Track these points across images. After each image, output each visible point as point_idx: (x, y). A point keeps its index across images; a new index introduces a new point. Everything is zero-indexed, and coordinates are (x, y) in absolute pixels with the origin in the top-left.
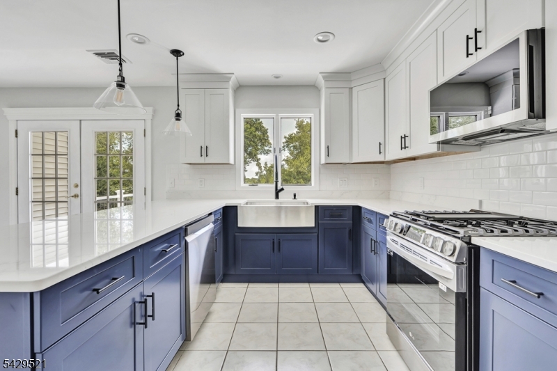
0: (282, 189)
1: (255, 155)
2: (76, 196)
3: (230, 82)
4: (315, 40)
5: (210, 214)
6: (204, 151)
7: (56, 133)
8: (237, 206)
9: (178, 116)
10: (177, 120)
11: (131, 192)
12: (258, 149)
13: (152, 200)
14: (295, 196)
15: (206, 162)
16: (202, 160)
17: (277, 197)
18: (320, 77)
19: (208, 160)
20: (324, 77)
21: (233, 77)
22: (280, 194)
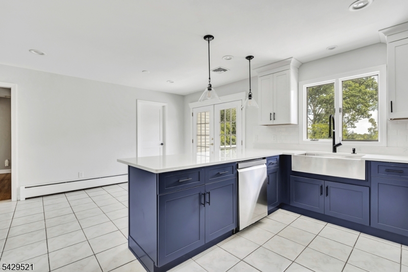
0: (340, 144)
1: (365, 112)
2: (212, 144)
3: (291, 64)
4: (351, 9)
5: (264, 158)
6: (273, 116)
7: (205, 112)
8: (291, 156)
9: (250, 96)
10: (250, 99)
11: (235, 144)
12: (369, 106)
13: (245, 148)
14: (354, 151)
15: (274, 124)
16: (271, 122)
17: (335, 150)
18: (381, 34)
19: (275, 122)
20: (385, 33)
21: (293, 60)
22: (338, 148)
